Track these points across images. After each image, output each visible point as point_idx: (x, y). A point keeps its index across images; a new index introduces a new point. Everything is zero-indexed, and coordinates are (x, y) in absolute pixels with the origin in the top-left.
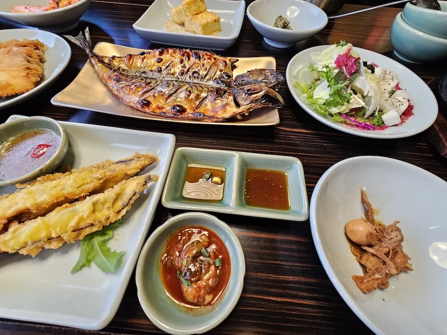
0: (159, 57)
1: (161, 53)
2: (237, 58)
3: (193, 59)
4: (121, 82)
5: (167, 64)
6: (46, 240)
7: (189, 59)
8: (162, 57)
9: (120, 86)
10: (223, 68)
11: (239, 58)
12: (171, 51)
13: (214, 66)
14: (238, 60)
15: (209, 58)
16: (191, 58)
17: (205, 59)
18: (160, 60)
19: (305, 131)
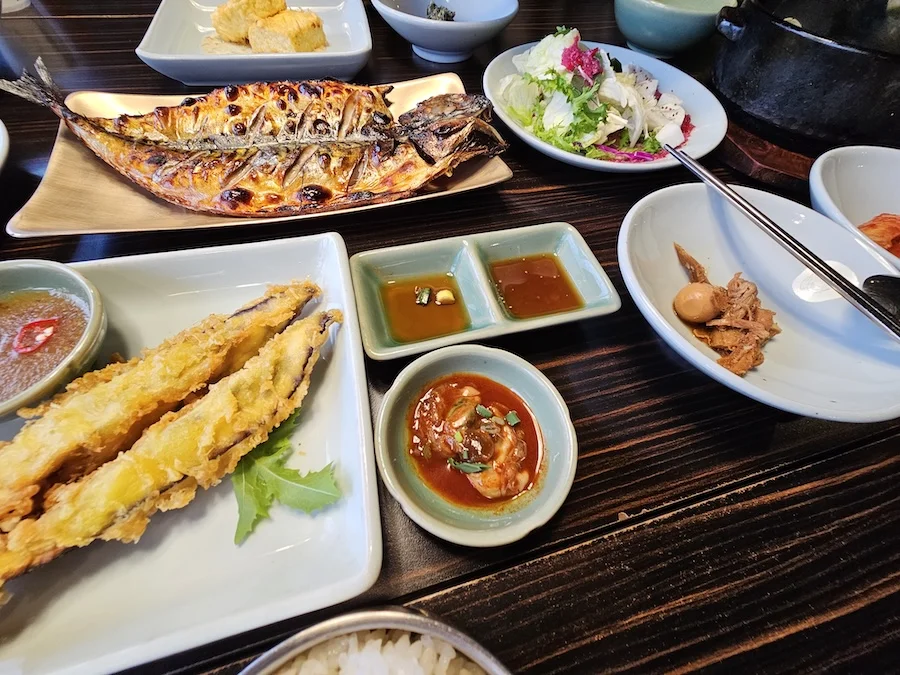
0: (230, 103)
1: (233, 95)
2: (389, 85)
3: (305, 98)
4: (167, 165)
5: (254, 116)
6: (157, 492)
7: (296, 98)
8: (236, 103)
9: (166, 172)
10: (370, 106)
11: (393, 85)
12: (251, 88)
13: (351, 105)
14: (393, 88)
15: (335, 92)
16: (299, 95)
17: (328, 95)
18: (235, 110)
19: (550, 188)
